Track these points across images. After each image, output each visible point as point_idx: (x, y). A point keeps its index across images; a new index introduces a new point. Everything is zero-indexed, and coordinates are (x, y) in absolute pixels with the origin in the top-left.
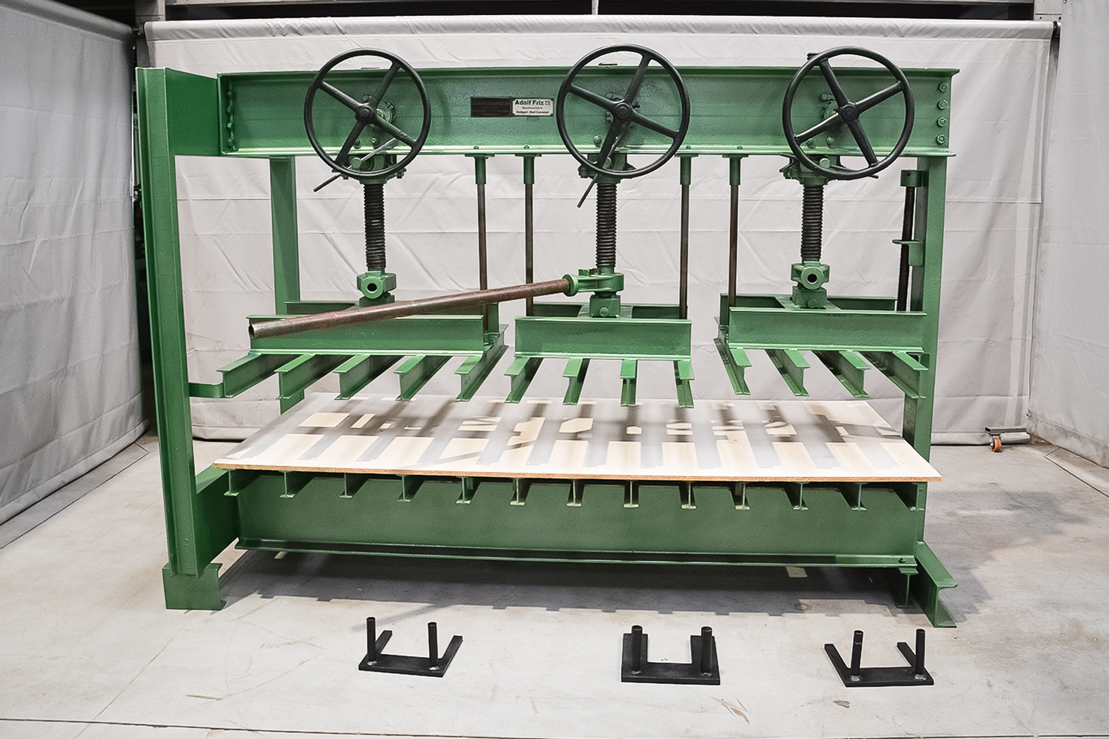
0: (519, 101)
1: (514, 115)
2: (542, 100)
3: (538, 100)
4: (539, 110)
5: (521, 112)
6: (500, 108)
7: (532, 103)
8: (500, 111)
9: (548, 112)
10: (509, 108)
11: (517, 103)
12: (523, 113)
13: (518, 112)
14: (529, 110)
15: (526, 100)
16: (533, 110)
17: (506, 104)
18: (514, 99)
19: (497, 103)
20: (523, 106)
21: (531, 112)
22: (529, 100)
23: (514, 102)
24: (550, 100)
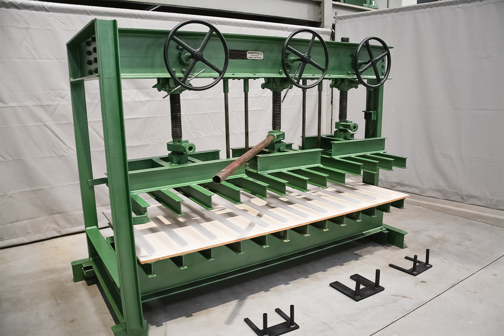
0: (250, 52)
1: (247, 59)
2: (259, 52)
3: (257, 52)
4: (258, 57)
5: (251, 57)
6: (241, 55)
7: (255, 53)
8: (241, 57)
9: (261, 58)
10: (246, 55)
11: (249, 53)
12: (251, 58)
13: (249, 57)
14: (254, 57)
15: (252, 52)
16: (255, 57)
17: (244, 53)
18: (247, 51)
19: (241, 53)
20: (251, 54)
21: (255, 58)
22: (254, 52)
23: (248, 52)
24: (262, 52)
